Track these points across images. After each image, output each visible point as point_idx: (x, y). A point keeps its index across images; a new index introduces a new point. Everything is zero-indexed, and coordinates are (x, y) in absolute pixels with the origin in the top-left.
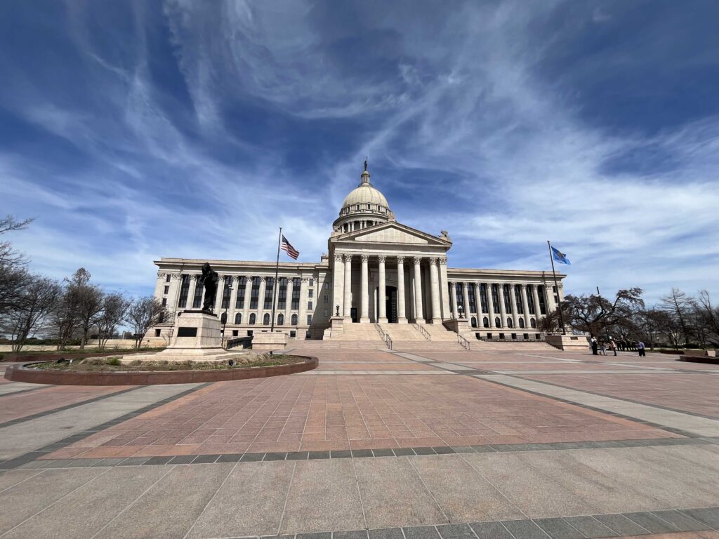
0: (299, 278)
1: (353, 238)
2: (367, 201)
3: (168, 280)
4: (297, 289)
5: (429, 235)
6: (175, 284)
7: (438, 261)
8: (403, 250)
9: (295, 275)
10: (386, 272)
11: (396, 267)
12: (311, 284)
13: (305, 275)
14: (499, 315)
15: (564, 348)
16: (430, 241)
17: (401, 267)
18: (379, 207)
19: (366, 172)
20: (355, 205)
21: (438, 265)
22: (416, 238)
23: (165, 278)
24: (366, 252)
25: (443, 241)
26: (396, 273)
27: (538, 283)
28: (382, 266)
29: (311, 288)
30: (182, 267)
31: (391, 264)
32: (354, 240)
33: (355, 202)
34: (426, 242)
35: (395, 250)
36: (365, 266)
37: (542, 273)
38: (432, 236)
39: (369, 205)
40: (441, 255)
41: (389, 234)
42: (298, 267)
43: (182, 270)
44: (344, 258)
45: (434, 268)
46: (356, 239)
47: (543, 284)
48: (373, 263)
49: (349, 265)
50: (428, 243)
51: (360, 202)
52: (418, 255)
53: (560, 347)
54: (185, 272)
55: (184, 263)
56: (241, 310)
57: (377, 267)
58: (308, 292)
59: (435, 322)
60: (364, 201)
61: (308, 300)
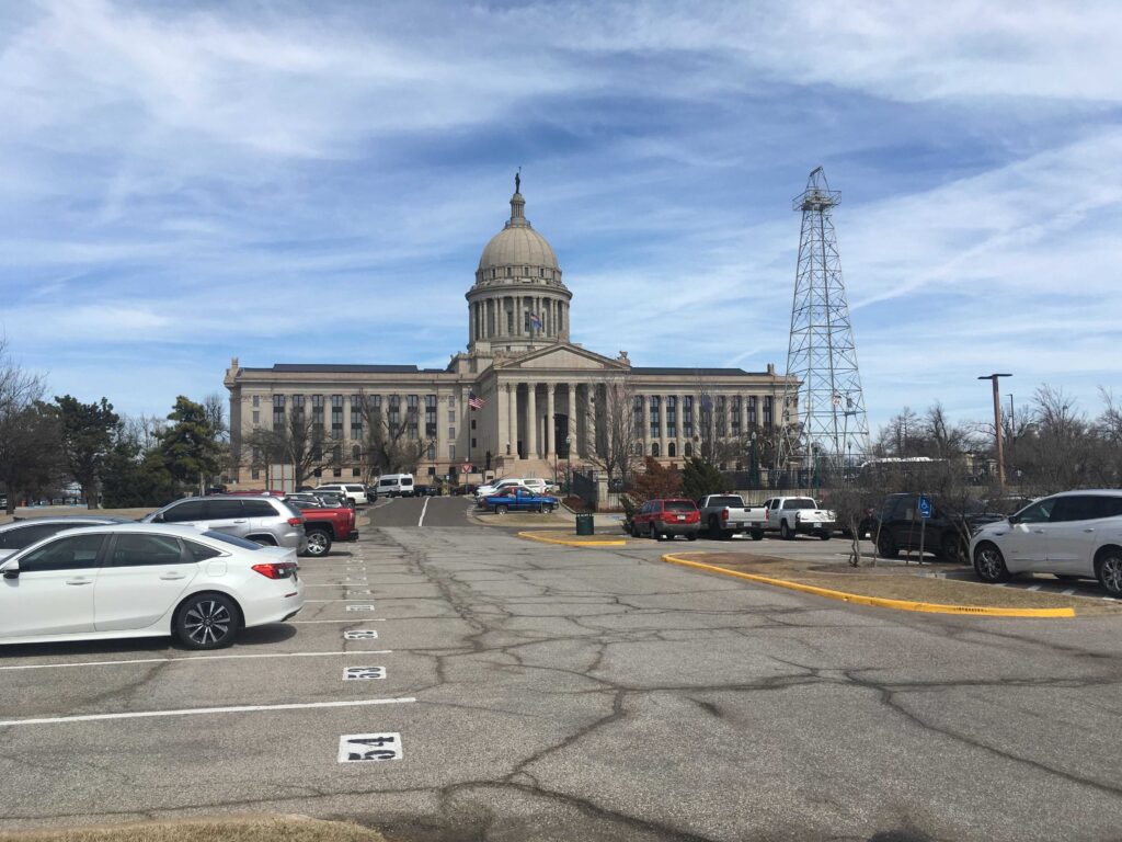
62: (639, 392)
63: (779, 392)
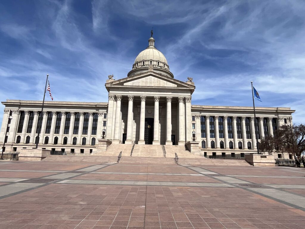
0: (97, 113)
1: (122, 84)
2: (150, 58)
3: (11, 114)
4: (95, 120)
5: (178, 81)
6: (15, 117)
7: (184, 100)
8: (159, 92)
9: (94, 111)
10: (146, 108)
11: (153, 104)
12: (105, 117)
13: (101, 111)
14: (241, 140)
15: (254, 164)
16: (179, 85)
17: (157, 104)
18: (158, 63)
19: (152, 38)
20: (141, 62)
21: (185, 103)
22: (168, 83)
23: (9, 113)
24: (131, 94)
25: (188, 85)
26: (153, 109)
27: (273, 116)
28: (143, 104)
29: (105, 120)
30: (20, 106)
31: (150, 102)
32: (123, 85)
33: (141, 60)
34: (176, 86)
35: (153, 92)
36: (131, 104)
37: (276, 109)
38: (180, 81)
39: (151, 62)
40: (187, 95)
41: (148, 81)
42: (96, 105)
43: (19, 108)
44: (116, 98)
45: (181, 105)
46: (125, 84)
47: (277, 117)
48: (137, 101)
49: (119, 103)
50: (178, 87)
51: (145, 59)
52: (169, 95)
53: (251, 163)
54: (22, 109)
55: (20, 103)
56: (58, 135)
57: (140, 104)
58: (103, 122)
59: (180, 144)
60: (148, 59)
61: (103, 128)
62: (203, 114)
63: (281, 116)
